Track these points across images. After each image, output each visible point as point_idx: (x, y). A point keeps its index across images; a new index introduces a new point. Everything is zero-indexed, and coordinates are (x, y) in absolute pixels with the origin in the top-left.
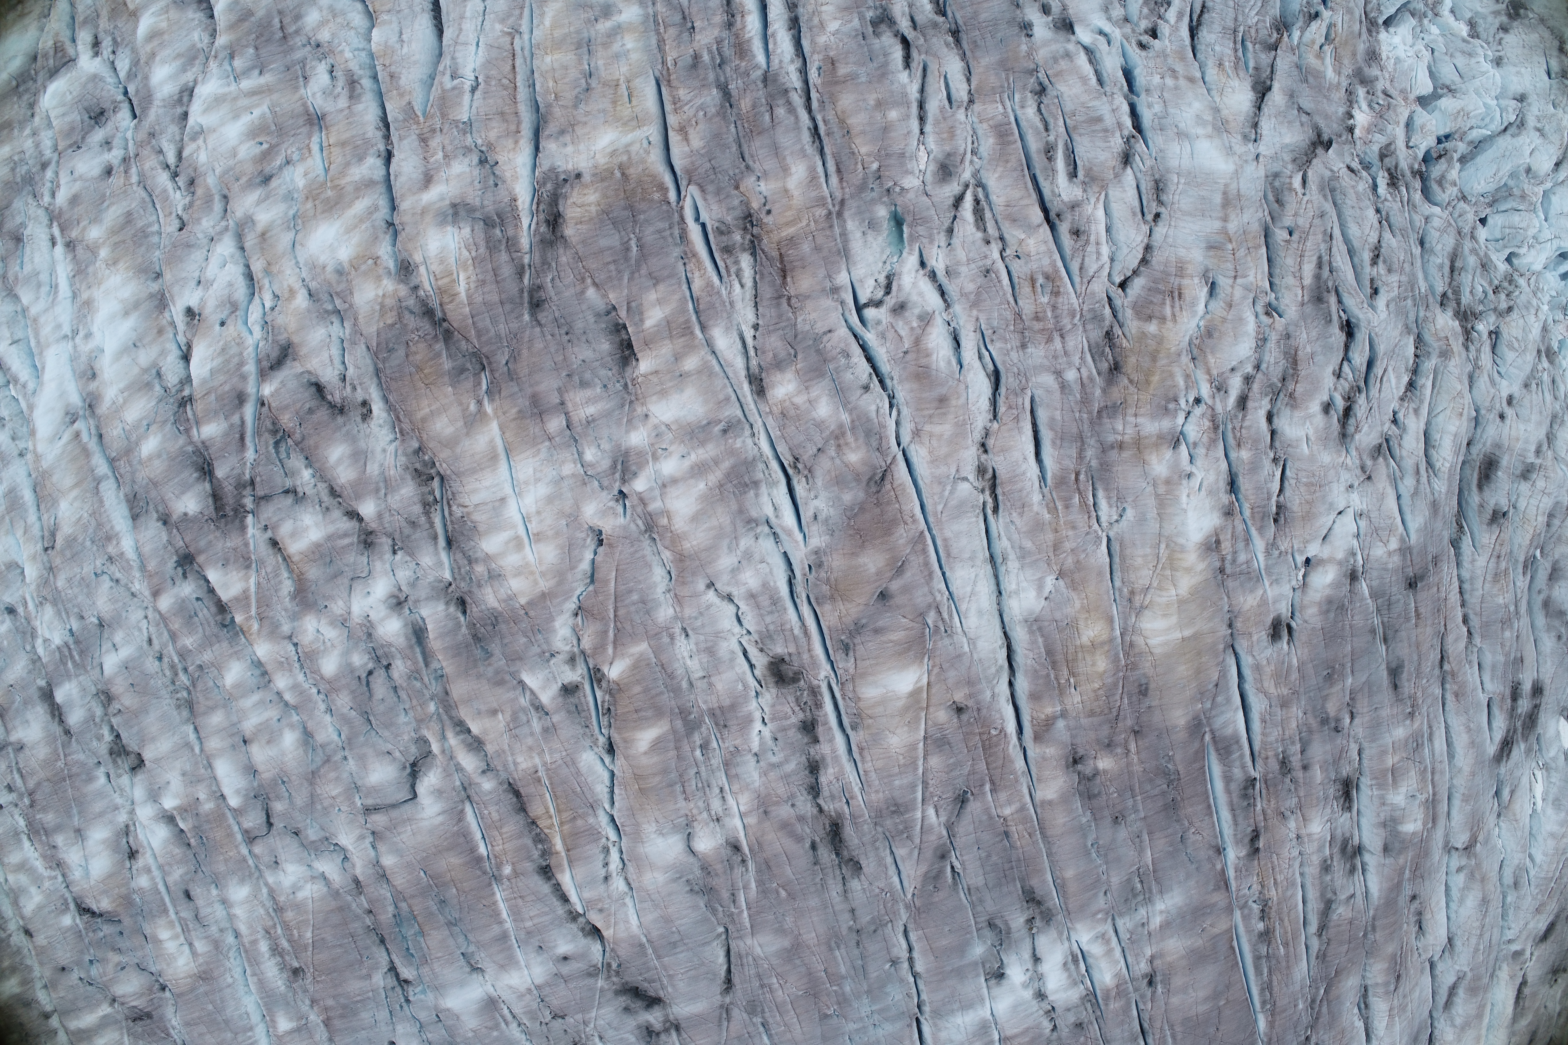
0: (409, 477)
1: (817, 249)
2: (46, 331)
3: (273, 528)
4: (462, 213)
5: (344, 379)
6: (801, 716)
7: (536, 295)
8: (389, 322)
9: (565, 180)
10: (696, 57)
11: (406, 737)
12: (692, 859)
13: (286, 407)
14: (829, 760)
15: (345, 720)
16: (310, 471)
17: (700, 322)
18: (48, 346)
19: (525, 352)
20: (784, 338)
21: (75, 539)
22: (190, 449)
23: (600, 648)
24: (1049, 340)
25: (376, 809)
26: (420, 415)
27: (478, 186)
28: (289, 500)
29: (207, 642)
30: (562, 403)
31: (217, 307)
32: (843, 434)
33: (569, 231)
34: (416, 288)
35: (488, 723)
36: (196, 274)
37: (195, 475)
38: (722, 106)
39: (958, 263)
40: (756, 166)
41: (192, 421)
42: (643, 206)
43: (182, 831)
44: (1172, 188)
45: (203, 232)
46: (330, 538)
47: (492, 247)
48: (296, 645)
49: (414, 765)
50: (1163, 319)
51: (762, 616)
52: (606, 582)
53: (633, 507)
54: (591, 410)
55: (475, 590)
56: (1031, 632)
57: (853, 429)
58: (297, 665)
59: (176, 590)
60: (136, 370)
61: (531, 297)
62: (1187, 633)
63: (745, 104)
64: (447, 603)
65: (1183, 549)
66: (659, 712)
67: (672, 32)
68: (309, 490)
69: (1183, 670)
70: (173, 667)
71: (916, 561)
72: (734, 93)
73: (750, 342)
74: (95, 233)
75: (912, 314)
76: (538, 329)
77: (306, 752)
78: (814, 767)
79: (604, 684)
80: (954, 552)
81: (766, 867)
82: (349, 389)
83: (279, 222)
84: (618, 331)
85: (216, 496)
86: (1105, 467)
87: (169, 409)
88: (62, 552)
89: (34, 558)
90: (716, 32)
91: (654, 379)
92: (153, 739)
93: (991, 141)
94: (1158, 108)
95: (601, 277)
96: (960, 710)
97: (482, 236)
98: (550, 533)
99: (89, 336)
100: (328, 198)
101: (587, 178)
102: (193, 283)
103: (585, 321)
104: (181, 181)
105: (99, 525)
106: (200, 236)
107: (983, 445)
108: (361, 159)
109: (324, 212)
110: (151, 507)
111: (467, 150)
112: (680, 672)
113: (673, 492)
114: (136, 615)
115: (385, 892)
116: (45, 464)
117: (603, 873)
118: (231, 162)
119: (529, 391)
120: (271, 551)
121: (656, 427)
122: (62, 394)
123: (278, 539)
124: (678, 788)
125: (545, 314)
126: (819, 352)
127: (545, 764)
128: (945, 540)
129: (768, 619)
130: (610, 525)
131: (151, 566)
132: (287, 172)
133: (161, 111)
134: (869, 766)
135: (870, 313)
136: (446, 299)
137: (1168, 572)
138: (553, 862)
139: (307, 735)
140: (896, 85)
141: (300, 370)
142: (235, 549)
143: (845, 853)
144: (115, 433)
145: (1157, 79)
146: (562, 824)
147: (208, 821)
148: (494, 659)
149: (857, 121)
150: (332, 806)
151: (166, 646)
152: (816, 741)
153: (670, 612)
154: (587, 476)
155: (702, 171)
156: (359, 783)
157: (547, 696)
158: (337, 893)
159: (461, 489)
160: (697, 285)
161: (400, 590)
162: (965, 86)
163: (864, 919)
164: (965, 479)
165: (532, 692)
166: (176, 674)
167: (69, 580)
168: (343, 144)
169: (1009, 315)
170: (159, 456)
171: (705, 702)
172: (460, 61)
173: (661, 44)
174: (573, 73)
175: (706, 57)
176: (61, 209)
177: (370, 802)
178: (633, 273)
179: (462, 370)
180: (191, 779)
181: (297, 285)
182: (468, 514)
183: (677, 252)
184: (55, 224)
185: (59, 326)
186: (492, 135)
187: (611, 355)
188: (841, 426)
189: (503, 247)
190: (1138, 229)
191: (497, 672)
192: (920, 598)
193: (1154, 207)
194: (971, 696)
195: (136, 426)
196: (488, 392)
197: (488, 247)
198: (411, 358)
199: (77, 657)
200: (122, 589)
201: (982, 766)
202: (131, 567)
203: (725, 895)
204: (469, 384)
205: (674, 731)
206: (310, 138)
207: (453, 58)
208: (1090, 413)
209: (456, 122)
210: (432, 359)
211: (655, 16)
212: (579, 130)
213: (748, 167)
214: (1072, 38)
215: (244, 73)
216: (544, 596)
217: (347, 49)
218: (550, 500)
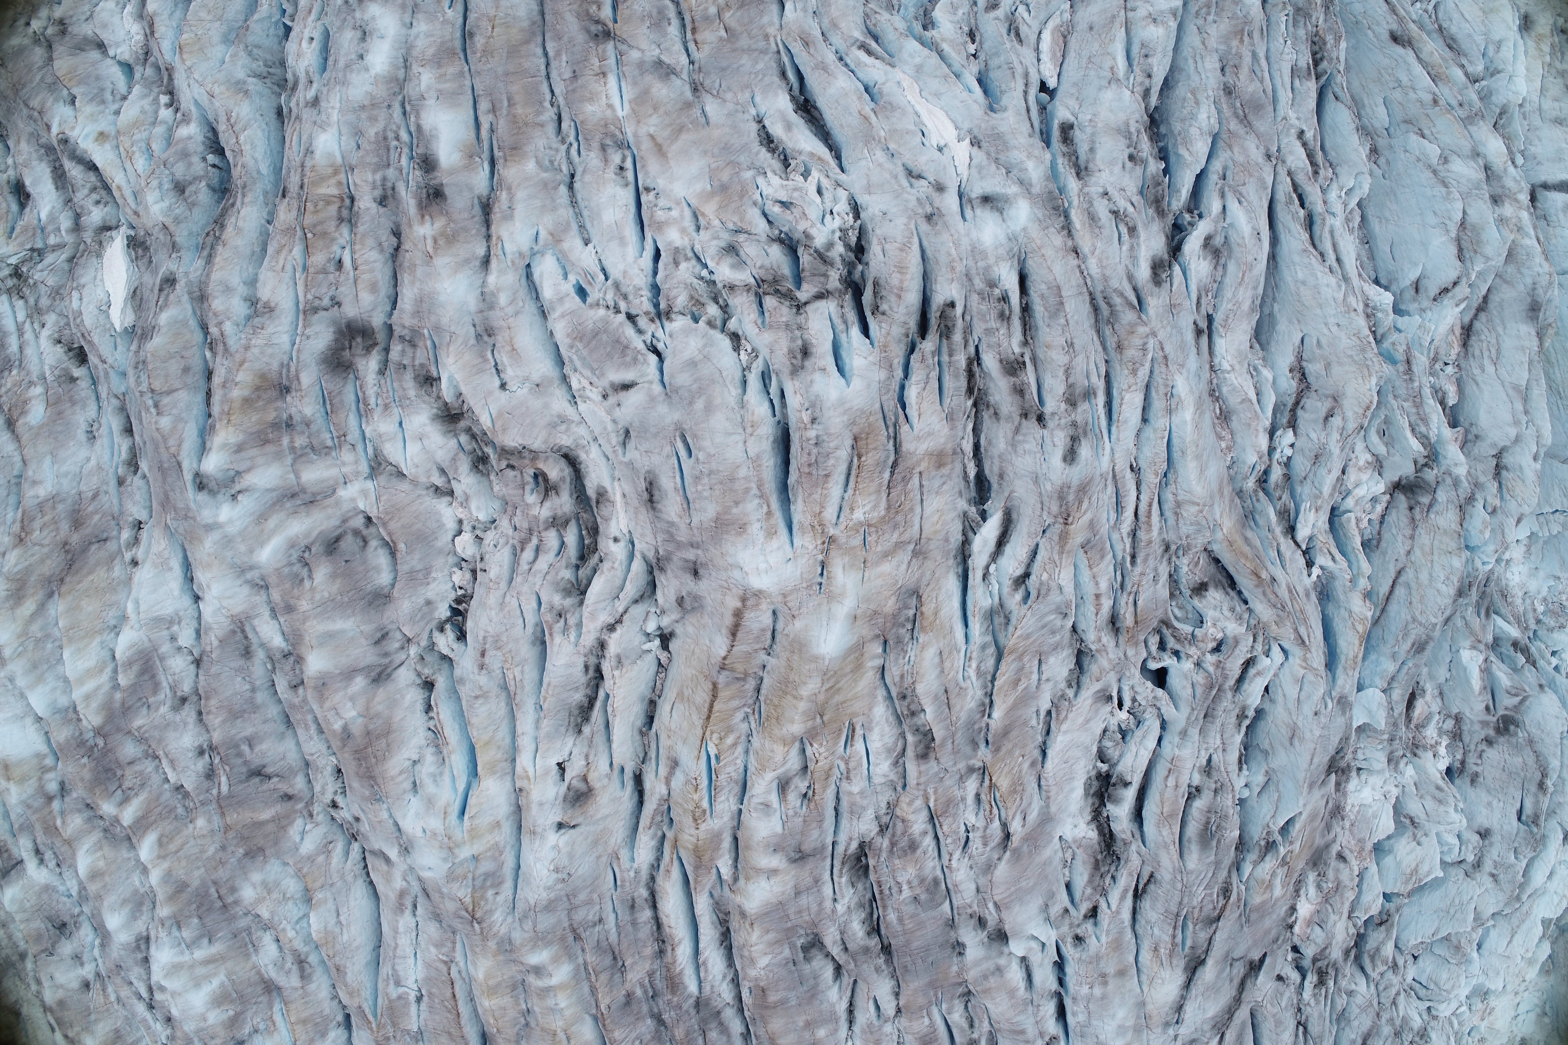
10: (629, 996)
38: (657, 1031)
67: (604, 977)
90: (647, 966)
94: (1081, 1018)
140: (825, 1004)
145: (1085, 990)
172: (401, 973)
173: (593, 991)
174: (512, 1013)
175: (639, 992)
206: (271, 1008)
207: (393, 969)
211: (585, 964)
214: (1006, 950)
215: (194, 943)
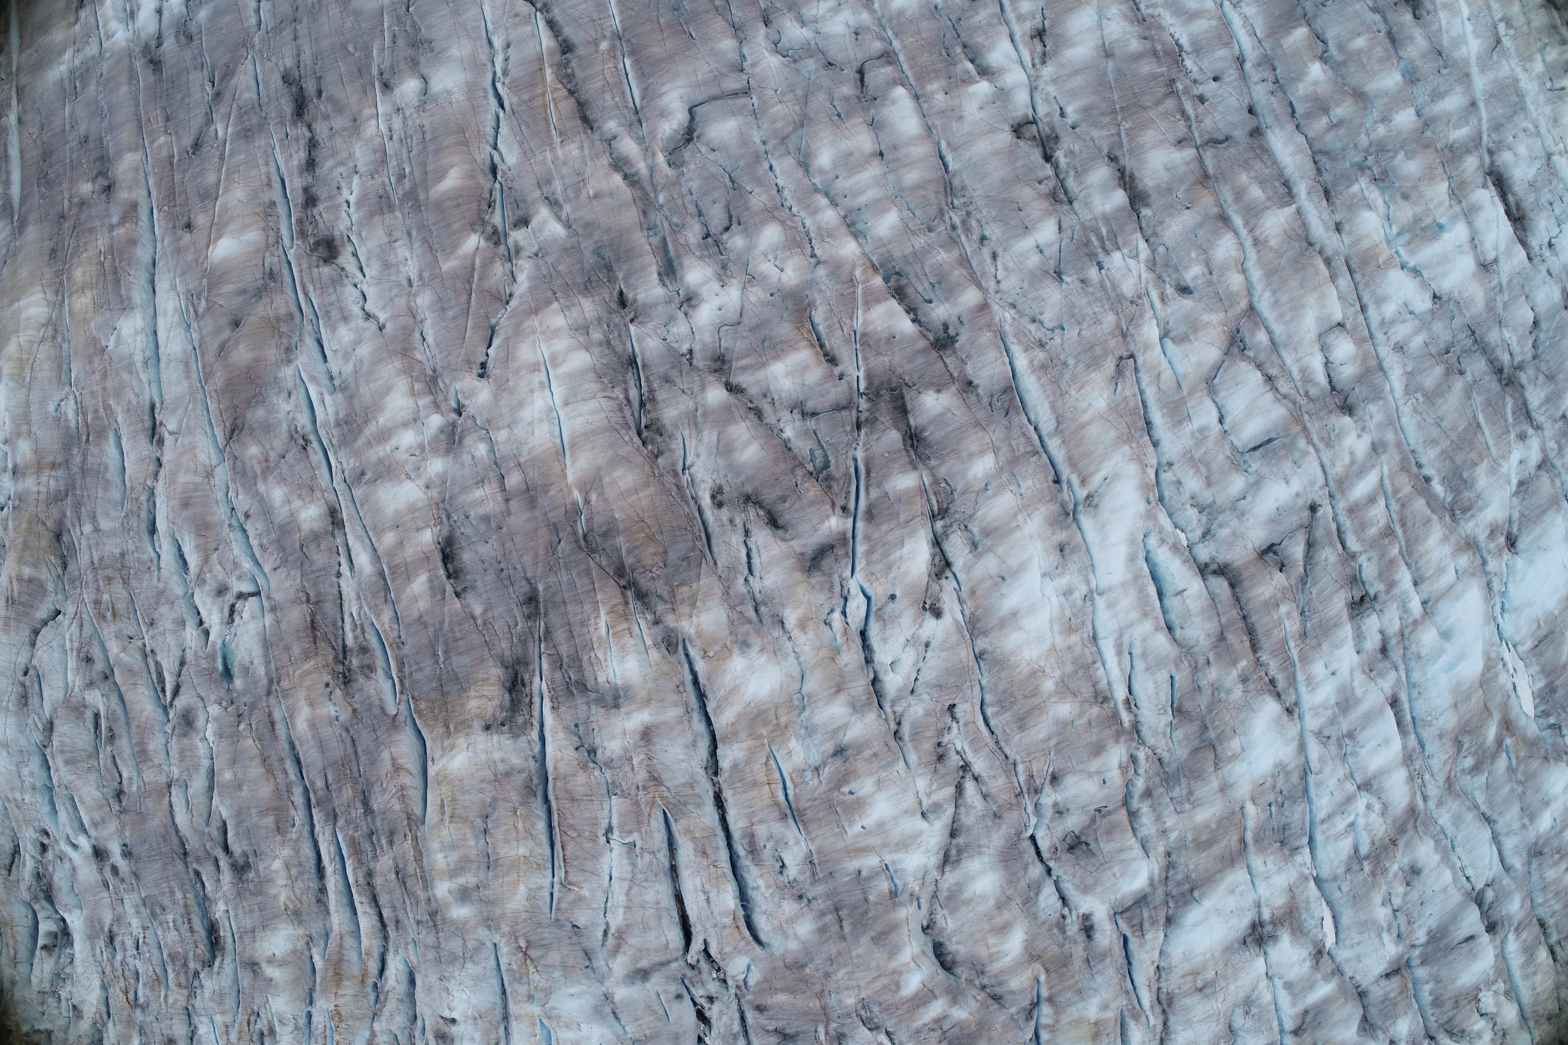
0: (669, 427)
1: (287, 649)
2: (1127, 602)
3: (831, 375)
4: (609, 699)
5: (747, 533)
6: (315, 211)
7: (532, 609)
8: (685, 589)
9: (503, 725)
11: (692, 166)
12: (425, 71)
13: (812, 504)
14: (296, 172)
15: (758, 181)
16: (785, 436)
17: (385, 579)
18: (1123, 584)
19: (541, 552)
20: (312, 563)
21: (1088, 366)
22: (933, 462)
23: (488, 263)
24: (101, 559)
25: (735, 94)
26: (651, 490)
27: (594, 726)
28: (810, 406)
29: (919, 256)
30: (507, 500)
31: (899, 616)
32: (263, 472)
33: (496, 672)
34: (657, 622)
35: (604, 185)
36: (929, 655)
37: (926, 434)
39: (175, 632)
40: (338, 731)
41: (931, 493)
42: (434, 695)
43: (972, 61)
44: (13, 698)
45: (922, 701)
46: (763, 365)
47: (576, 659)
48: (813, 256)
49: (689, 140)
50: (19, 579)
51: (339, 301)
52: (475, 327)
53: (446, 400)
54: (479, 493)
55: (604, 315)
56: (129, 298)
57: (256, 477)
58: (812, 235)
59: (956, 311)
60: (1000, 550)
61: (537, 608)
62: (16, 305)
63: (348, 792)
64: (635, 301)
65: (12, 377)
66: (438, 206)
68: (786, 415)
69: (24, 273)
70: (967, 230)
71: (211, 357)
72: (359, 805)
73: (343, 560)
74: (1065, 709)
75: (211, 586)
76: (529, 575)
77: (808, 146)
78: (311, 164)
79: (489, 230)
80: (181, 367)
81: (362, 70)
82: (738, 521)
83: (820, 704)
84: (455, 572)
85: (902, 410)
86: (67, 447)
87: (961, 506)
88: (1106, 353)
89: (1147, 347)
91: (419, 523)
92: (996, 153)
93: (151, 747)
95: (468, 625)
96: (189, 226)
97: (586, 673)
98: (523, 372)
99: (1068, 593)
100: (764, 726)
101: (477, 725)
102: (933, 644)
103: (485, 581)
104: (954, 760)
105: (1056, 382)
106: (926, 697)
107: (160, 465)
108: (735, 767)
109: (767, 711)
110: (985, 401)
111: (609, 764)
112: (417, 245)
113: (406, 414)
114: (1010, 284)
115: (737, 14)
116: (1126, 449)
117: (510, 51)
118: (883, 774)
119: (538, 513)
120: (837, 352)
121: (419, 477)
122: (1101, 528)
123: (825, 365)
124: (428, 136)
125: (522, 590)
126: (283, 549)
127: (553, 150)
128: (188, 377)
129: (333, 298)
130: (468, 382)
131: (986, 337)
132: (815, 758)
133: (984, 842)
134: (263, 170)
135: (246, 587)
136: (620, 608)
137: (25, 357)
138: (557, 57)
139: (805, 165)
141: (795, 543)
142: (879, 353)
143: (294, 89)
144: (1030, 482)
146: (543, 94)
147: (936, 71)
148: (591, 248)
149: (256, 770)
150: (783, 94)
151: (974, 252)
152: (306, 190)
153: (419, 301)
154: (487, 429)
155: (383, 728)
156: (751, 118)
157: (543, 213)
158: (790, 9)
159: (610, 415)
160: (387, 615)
161: (686, 314)
162: (173, 799)
163: (287, 33)
164: (171, 433)
165: (559, 218)
166: (964, 222)
167: (1097, 322)
168: (755, 784)
169: (134, 583)
170: (971, 456)
171: (396, 218)
176: (1117, 741)
177: (741, 101)
178: (441, 628)
179: (605, 535)
180: (953, 114)
181: (796, 633)
182: (604, 389)
183: (406, 650)
184: (1127, 725)
185: (1110, 605)
186: (581, 778)
187: (462, 548)
188: (265, 479)
189: (565, 660)
190: (41, 661)
191: (590, 235)
192: (208, 324)
193: (27, 680)
194: (179, 239)
195: (1000, 489)
196: (578, 512)
197: (580, 660)
198: (661, 549)
199: (1093, 239)
200: (1027, 311)
201: (177, 178)
202: (1016, 335)
203: (401, 42)
204: (598, 520)
205: (426, 189)
208: (74, 495)
209: (623, 796)
210: (637, 547)
212: (488, 774)
213: (347, 731)
216: (536, 312)
217: (763, 889)
218: (521, 405)
